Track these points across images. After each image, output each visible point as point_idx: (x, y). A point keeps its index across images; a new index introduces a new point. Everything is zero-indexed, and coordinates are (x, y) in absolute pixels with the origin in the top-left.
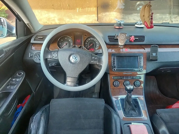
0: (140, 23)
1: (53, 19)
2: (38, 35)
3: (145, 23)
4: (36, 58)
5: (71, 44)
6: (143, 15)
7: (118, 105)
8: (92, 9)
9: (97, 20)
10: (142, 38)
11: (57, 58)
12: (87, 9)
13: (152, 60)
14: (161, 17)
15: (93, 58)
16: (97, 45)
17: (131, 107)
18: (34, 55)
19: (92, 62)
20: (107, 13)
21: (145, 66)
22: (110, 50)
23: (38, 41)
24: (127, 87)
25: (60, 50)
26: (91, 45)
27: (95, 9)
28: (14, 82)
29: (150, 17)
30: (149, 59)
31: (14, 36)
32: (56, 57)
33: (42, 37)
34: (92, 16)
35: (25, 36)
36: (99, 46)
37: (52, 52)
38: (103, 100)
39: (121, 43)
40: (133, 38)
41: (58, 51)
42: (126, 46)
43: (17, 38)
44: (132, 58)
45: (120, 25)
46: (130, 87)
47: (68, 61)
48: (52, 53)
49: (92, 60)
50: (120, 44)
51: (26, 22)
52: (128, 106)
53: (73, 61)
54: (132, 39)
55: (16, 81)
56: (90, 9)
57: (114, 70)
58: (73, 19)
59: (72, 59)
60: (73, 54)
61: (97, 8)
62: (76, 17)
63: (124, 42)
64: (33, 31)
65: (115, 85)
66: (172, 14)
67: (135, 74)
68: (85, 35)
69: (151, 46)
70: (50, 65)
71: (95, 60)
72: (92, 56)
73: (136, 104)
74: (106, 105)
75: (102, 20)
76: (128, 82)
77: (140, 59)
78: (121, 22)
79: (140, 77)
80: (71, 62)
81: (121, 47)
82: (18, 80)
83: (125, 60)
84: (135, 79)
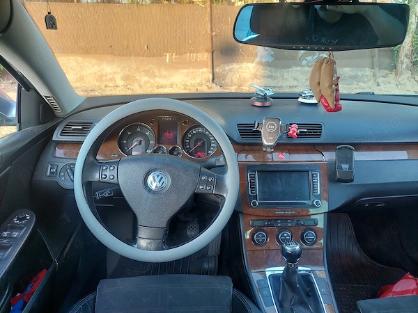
0: (309, 94)
1: (111, 76)
2: (71, 121)
3: (322, 100)
4: (64, 176)
5: (151, 142)
6: (317, 81)
7: (265, 293)
8: (199, 55)
9: (211, 80)
10: (315, 129)
11: (114, 181)
12: (190, 56)
13: (340, 181)
14: (354, 74)
15: (203, 178)
16: (213, 145)
17: (296, 297)
18: (59, 169)
19: (201, 187)
20: (235, 66)
21: (325, 195)
22: (243, 157)
23: (71, 137)
24: (286, 247)
25: (124, 161)
26: (199, 144)
27: (206, 57)
28: (5, 241)
29: (333, 86)
30: (335, 178)
31: (12, 123)
32: (112, 177)
33: (80, 127)
34: (201, 70)
35: (40, 123)
36: (217, 147)
37: (102, 164)
38: (229, 279)
39: (267, 141)
40: (294, 129)
41: (118, 163)
42: (279, 147)
43: (20, 129)
44: (294, 175)
45: (265, 98)
46: (293, 247)
47: (142, 186)
48: (105, 168)
49: (202, 183)
50: (265, 143)
51: (43, 92)
52: (290, 294)
53: (153, 187)
54: (294, 132)
55: (9, 237)
56: (196, 56)
57: (254, 204)
58: (156, 76)
59: (153, 182)
60: (155, 170)
61: (211, 53)
62: (164, 73)
63: (274, 139)
64: (59, 112)
65: (258, 240)
66: (377, 69)
67: (304, 213)
68: (185, 123)
69: (338, 147)
70: (98, 195)
71: (208, 183)
72: (201, 174)
73: (308, 289)
74: (237, 292)
75: (223, 80)
76: (287, 234)
77: (313, 177)
78: (267, 92)
79: (314, 220)
80: (150, 190)
81: (269, 150)
82: (15, 234)
83: (279, 180)
84: (303, 225)
